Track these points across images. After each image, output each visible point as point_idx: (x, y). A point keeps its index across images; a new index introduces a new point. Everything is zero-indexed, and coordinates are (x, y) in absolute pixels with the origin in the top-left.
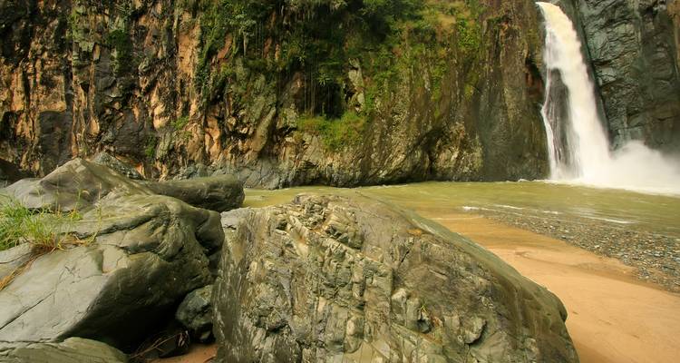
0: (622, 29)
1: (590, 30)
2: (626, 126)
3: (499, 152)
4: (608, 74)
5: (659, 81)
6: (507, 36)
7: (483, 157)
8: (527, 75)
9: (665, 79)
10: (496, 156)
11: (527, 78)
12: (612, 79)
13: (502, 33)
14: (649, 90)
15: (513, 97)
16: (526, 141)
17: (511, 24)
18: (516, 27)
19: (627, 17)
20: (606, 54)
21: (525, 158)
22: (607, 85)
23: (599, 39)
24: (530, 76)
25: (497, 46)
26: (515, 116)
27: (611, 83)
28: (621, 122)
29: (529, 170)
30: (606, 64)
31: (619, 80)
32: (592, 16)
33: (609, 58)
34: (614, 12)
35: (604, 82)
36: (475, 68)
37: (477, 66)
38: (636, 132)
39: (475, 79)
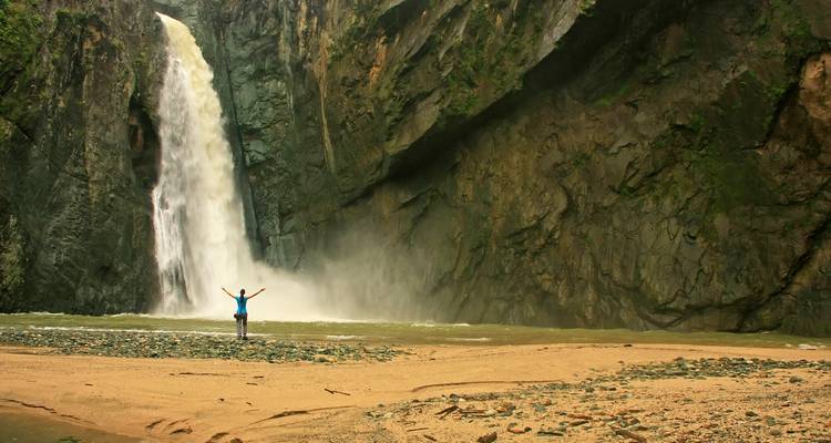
0: (273, 86)
1: (237, 78)
2: (278, 232)
3: (63, 257)
4: (257, 149)
5: (311, 168)
6: (98, 52)
7: (23, 263)
8: (136, 129)
9: (317, 166)
10: (56, 265)
11: (135, 133)
12: (261, 158)
13: (88, 45)
14: (302, 180)
15: (100, 160)
16: (120, 241)
17: (108, 32)
18: (116, 42)
19: (279, 71)
20: (254, 118)
21: (116, 274)
22: (256, 165)
23: (246, 95)
24: (140, 131)
25: (77, 63)
26: (102, 195)
27: (260, 163)
28: (272, 226)
29: (124, 297)
30: (254, 133)
31: (270, 161)
32: (239, 58)
33: (258, 125)
34: (264, 60)
35: (251, 160)
36: (20, 90)
37: (26, 88)
38: (290, 240)
39: (18, 110)
